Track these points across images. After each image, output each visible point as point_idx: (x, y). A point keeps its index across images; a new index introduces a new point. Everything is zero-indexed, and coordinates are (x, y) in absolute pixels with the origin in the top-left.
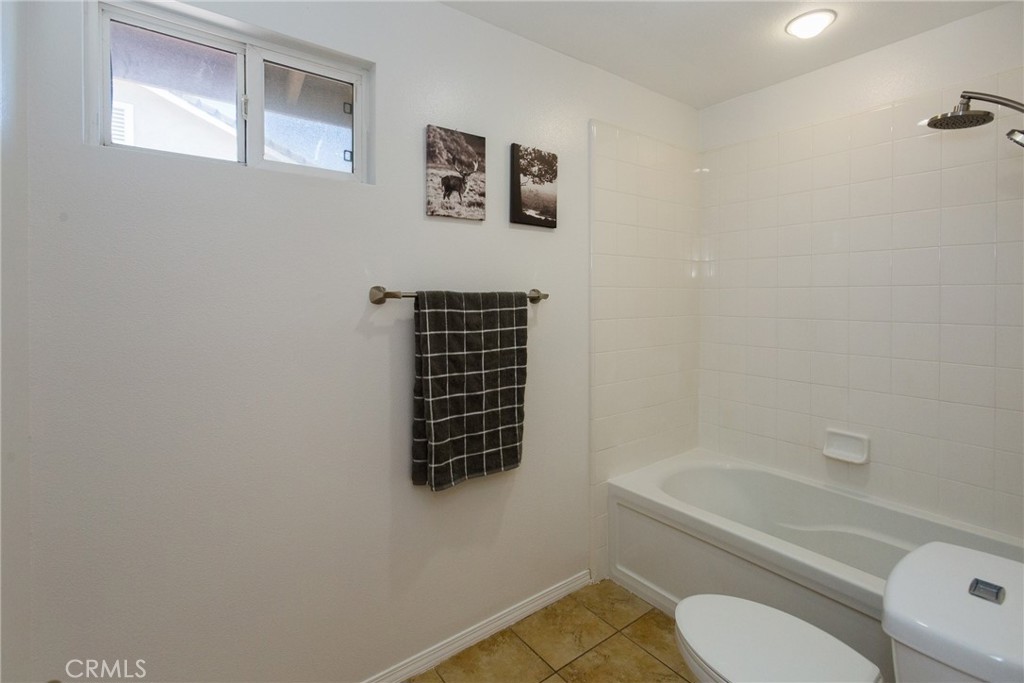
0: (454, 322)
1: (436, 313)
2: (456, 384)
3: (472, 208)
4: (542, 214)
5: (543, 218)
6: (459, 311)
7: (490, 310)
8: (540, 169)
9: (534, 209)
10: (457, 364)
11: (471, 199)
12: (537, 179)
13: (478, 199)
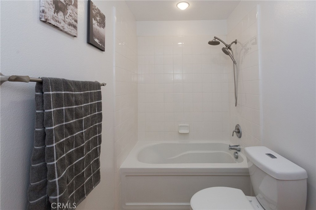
0: (68, 100)
1: (57, 94)
2: (69, 144)
3: (71, 27)
4: (100, 42)
5: (101, 45)
6: (71, 93)
7: (86, 92)
8: (100, 19)
9: (98, 39)
10: (70, 129)
11: (70, 21)
12: (98, 24)
13: (74, 23)
